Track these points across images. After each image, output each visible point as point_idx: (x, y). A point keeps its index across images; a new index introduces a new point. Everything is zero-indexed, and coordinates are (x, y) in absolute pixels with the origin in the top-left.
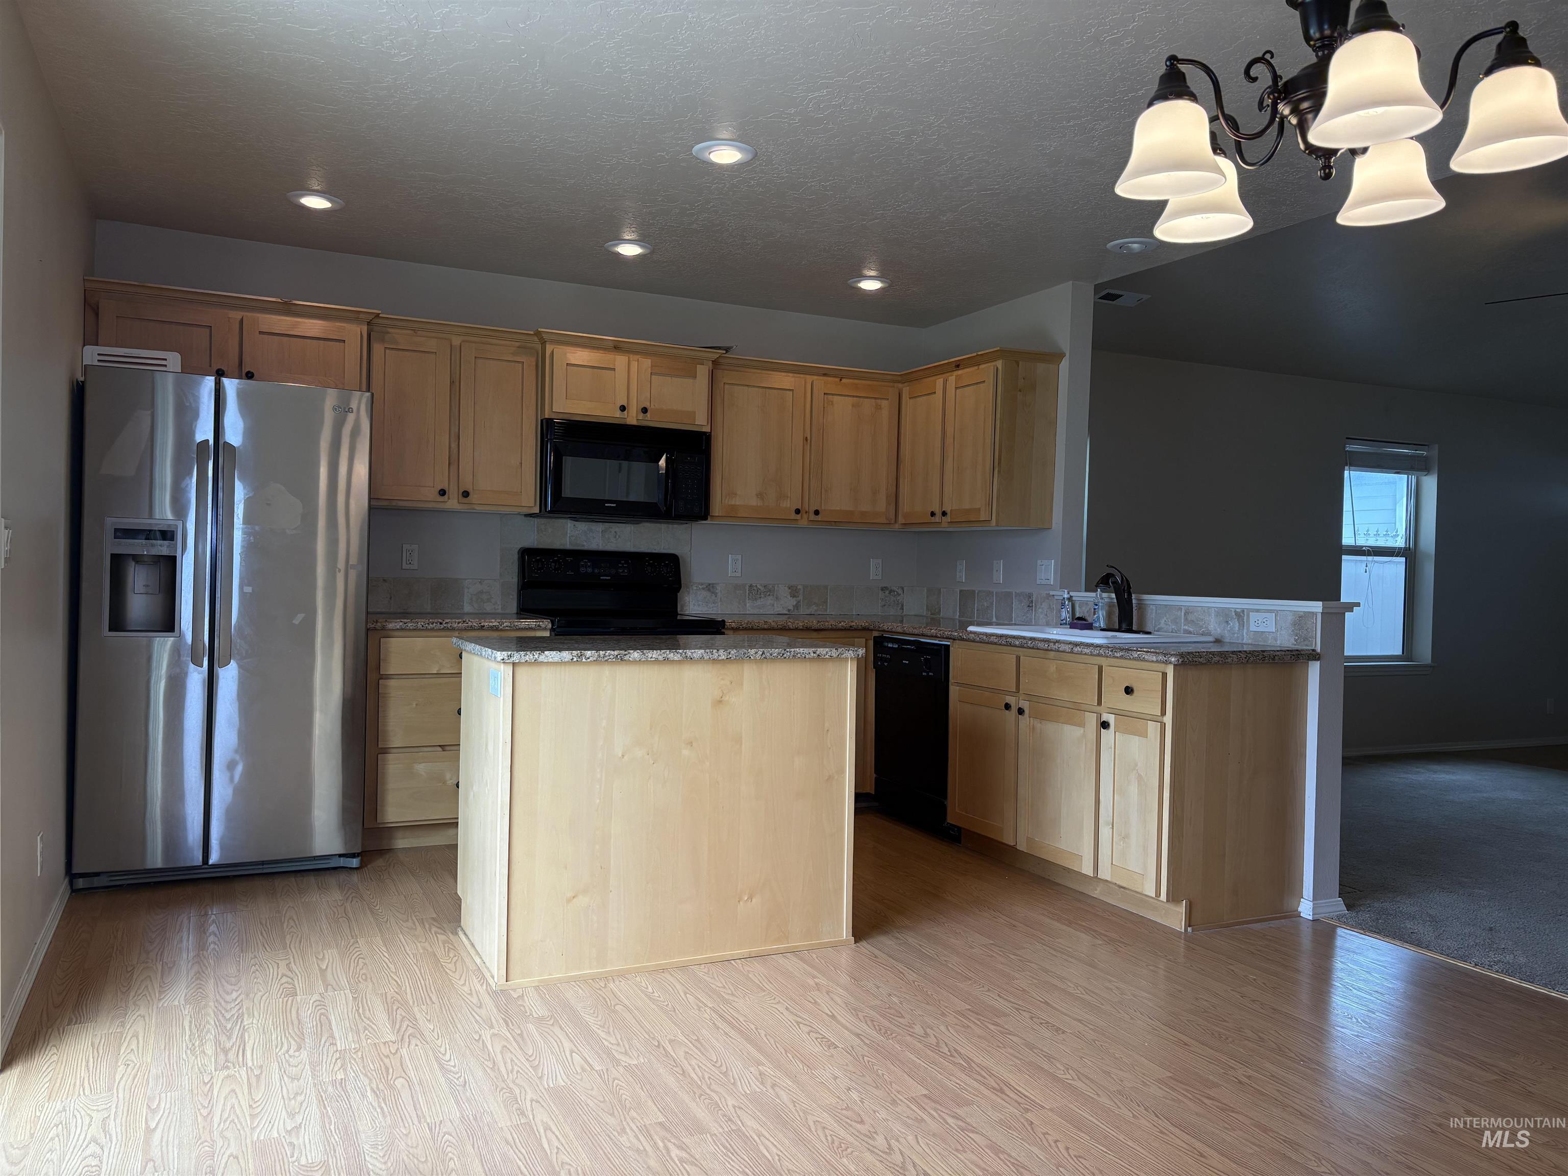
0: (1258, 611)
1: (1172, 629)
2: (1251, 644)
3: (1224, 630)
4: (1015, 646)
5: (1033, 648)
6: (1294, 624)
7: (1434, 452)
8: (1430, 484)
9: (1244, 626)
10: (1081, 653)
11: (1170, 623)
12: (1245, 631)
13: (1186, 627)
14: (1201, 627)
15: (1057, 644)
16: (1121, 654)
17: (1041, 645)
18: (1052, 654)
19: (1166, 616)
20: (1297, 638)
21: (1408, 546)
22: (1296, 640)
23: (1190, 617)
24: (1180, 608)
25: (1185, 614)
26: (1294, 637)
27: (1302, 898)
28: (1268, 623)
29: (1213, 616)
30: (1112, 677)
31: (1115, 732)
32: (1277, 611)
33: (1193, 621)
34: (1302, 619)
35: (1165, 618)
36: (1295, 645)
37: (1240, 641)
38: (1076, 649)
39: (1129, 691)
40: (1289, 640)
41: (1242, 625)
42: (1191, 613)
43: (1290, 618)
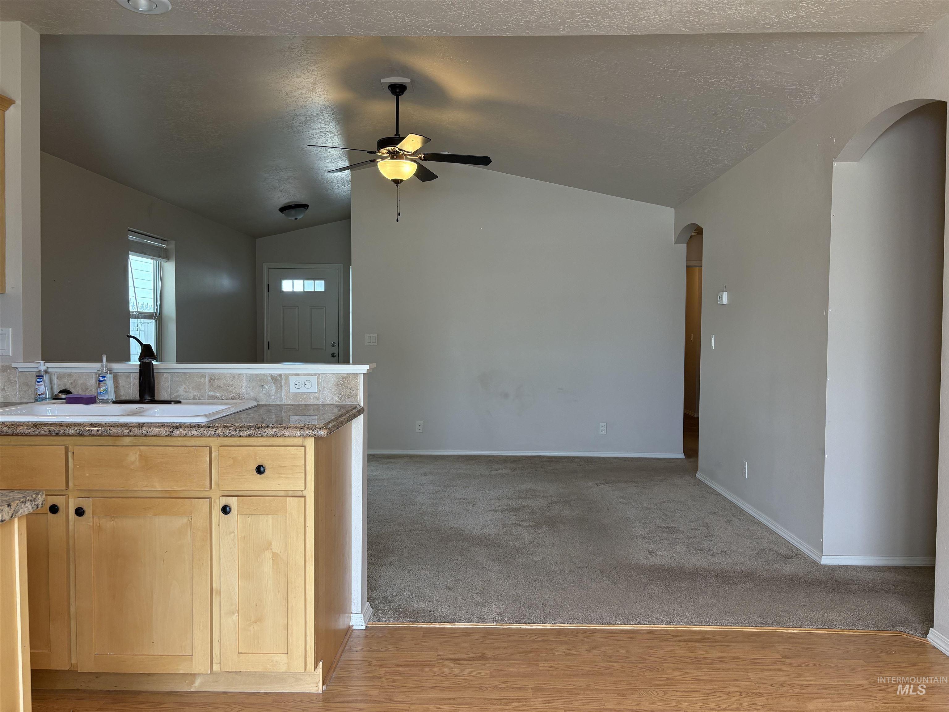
0: (297, 375)
1: (194, 396)
2: (291, 405)
3: (259, 393)
4: (68, 435)
5: (101, 435)
6: (338, 385)
7: (172, 246)
8: (170, 268)
9: (282, 390)
10: (180, 436)
11: (191, 390)
12: (283, 393)
13: (212, 393)
14: (231, 392)
15: (144, 429)
16: (249, 432)
17: (115, 431)
18: (127, 440)
19: (185, 384)
20: (340, 396)
21: (156, 311)
22: (340, 398)
23: (216, 383)
24: (203, 375)
25: (210, 381)
26: (337, 395)
27: (352, 613)
28: (310, 384)
29: (245, 382)
30: (232, 458)
31: (238, 515)
32: (319, 374)
33: (220, 387)
34: (345, 380)
35: (184, 386)
36: (339, 402)
37: (278, 403)
38: (177, 432)
39: (260, 470)
40: (333, 399)
41: (279, 388)
42: (218, 379)
43: (333, 379)
